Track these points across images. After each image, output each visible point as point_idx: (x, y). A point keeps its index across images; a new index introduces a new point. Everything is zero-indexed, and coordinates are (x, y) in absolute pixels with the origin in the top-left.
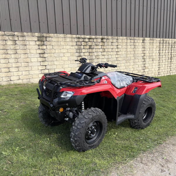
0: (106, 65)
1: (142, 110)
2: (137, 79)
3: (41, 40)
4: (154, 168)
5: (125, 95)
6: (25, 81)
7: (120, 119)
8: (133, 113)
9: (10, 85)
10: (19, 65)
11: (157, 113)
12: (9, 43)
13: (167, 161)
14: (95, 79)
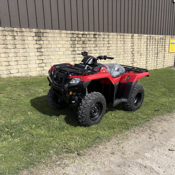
0: (105, 58)
1: (134, 95)
2: (128, 69)
3: (39, 35)
4: (144, 136)
5: (119, 83)
6: (24, 74)
7: (116, 102)
8: (126, 97)
9: (10, 78)
10: (18, 58)
11: (146, 99)
12: (9, 38)
13: (154, 132)
14: (96, 69)
